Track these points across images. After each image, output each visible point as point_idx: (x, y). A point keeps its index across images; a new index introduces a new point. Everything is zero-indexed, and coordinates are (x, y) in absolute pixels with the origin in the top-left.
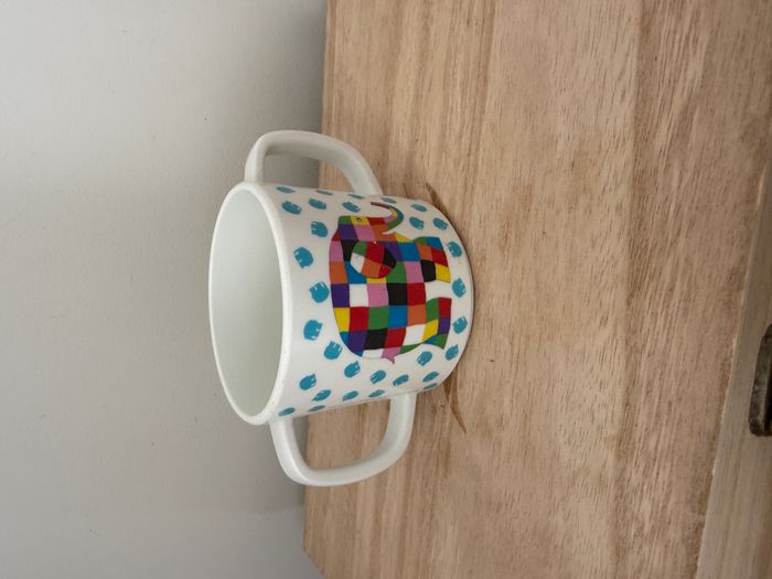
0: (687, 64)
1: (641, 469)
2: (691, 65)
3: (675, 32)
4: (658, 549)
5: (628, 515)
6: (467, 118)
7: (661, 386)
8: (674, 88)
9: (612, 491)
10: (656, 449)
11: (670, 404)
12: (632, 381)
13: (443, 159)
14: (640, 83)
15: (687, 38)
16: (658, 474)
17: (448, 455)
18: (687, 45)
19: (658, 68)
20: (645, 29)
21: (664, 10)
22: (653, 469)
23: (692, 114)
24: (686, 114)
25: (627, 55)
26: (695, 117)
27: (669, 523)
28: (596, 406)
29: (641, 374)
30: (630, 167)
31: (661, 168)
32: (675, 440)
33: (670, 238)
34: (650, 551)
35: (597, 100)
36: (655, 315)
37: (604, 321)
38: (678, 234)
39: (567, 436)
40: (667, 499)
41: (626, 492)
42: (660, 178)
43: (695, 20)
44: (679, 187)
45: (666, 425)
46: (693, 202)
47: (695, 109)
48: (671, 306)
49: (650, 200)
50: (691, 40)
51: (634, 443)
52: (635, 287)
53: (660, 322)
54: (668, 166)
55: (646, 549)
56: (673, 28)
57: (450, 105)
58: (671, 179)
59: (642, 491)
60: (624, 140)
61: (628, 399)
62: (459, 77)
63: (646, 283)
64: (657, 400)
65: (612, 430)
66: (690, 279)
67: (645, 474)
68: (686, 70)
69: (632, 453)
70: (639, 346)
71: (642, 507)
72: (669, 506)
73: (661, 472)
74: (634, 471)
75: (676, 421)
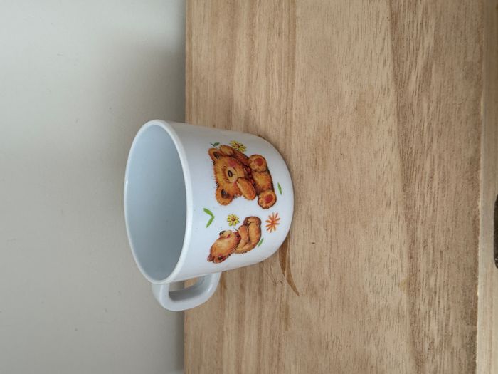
0: (423, 38)
1: (427, 301)
2: (426, 39)
3: (413, 21)
4: (447, 356)
5: (422, 335)
6: (283, 91)
7: (433, 242)
8: (417, 54)
9: (408, 319)
10: (435, 285)
11: (441, 252)
12: (413, 241)
13: (269, 118)
14: (395, 53)
15: (422, 24)
16: (439, 302)
17: (287, 313)
18: (422, 28)
19: (405, 45)
21: (405, 10)
22: (435, 300)
23: (431, 68)
24: (427, 68)
25: (384, 39)
26: (433, 69)
27: (452, 336)
28: (389, 263)
29: (419, 236)
30: (394, 105)
31: (415, 102)
32: (448, 277)
33: (426, 145)
34: (441, 359)
35: (368, 68)
36: (423, 195)
37: (389, 204)
38: (432, 141)
39: (371, 287)
40: (448, 319)
41: (418, 319)
42: (415, 109)
43: (425, 13)
44: (428, 112)
45: (441, 267)
46: (438, 120)
47: (432, 65)
48: (433, 188)
49: (410, 123)
50: (424, 24)
51: (419, 284)
52: (407, 180)
53: (427, 199)
54: (419, 100)
55: (437, 357)
56: (411, 20)
57: (271, 84)
58: (422, 109)
59: (429, 316)
60: (389, 89)
61: (411, 254)
62: (276, 67)
63: (414, 176)
64: (432, 252)
65: (403, 277)
66: (443, 169)
67: (430, 304)
68: (423, 42)
69: (419, 290)
70: (415, 217)
71: (431, 328)
72: (450, 324)
73: (441, 300)
74: (422, 303)
75: (447, 263)
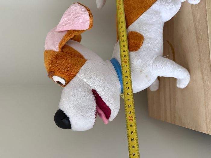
2: (198, 15)
5: (202, 69)
8: (197, 18)
9: (200, 67)
14: (193, 18)
19: (195, 16)
20: (193, 12)
21: (194, 10)
25: (191, 15)
29: (200, 51)
30: (194, 28)
37: (195, 47)
38: (201, 33)
42: (198, 28)
47: (200, 19)
50: (198, 12)
55: (205, 72)
60: (193, 25)
61: (199, 55)
63: (199, 40)
66: (203, 37)
69: (201, 61)
70: (199, 48)
72: (207, 65)
